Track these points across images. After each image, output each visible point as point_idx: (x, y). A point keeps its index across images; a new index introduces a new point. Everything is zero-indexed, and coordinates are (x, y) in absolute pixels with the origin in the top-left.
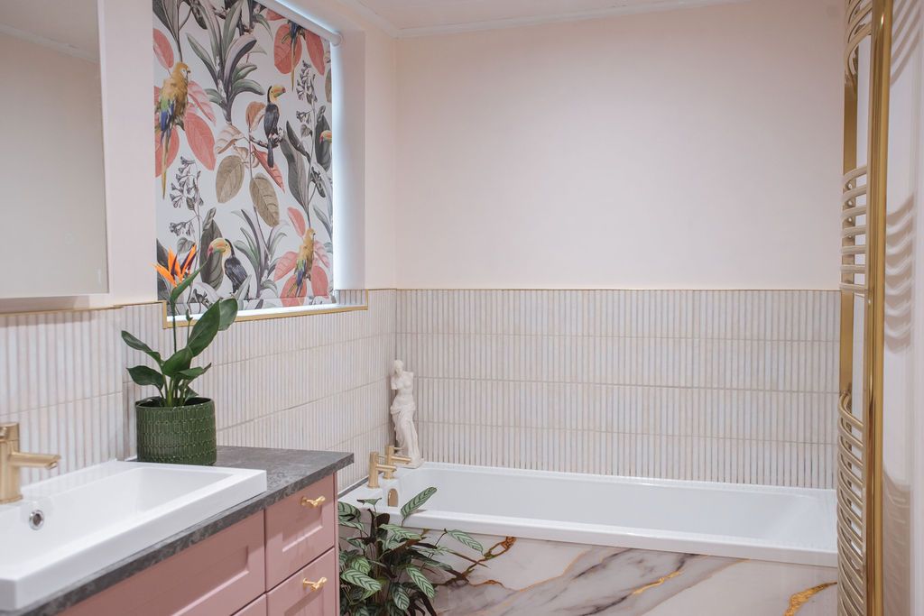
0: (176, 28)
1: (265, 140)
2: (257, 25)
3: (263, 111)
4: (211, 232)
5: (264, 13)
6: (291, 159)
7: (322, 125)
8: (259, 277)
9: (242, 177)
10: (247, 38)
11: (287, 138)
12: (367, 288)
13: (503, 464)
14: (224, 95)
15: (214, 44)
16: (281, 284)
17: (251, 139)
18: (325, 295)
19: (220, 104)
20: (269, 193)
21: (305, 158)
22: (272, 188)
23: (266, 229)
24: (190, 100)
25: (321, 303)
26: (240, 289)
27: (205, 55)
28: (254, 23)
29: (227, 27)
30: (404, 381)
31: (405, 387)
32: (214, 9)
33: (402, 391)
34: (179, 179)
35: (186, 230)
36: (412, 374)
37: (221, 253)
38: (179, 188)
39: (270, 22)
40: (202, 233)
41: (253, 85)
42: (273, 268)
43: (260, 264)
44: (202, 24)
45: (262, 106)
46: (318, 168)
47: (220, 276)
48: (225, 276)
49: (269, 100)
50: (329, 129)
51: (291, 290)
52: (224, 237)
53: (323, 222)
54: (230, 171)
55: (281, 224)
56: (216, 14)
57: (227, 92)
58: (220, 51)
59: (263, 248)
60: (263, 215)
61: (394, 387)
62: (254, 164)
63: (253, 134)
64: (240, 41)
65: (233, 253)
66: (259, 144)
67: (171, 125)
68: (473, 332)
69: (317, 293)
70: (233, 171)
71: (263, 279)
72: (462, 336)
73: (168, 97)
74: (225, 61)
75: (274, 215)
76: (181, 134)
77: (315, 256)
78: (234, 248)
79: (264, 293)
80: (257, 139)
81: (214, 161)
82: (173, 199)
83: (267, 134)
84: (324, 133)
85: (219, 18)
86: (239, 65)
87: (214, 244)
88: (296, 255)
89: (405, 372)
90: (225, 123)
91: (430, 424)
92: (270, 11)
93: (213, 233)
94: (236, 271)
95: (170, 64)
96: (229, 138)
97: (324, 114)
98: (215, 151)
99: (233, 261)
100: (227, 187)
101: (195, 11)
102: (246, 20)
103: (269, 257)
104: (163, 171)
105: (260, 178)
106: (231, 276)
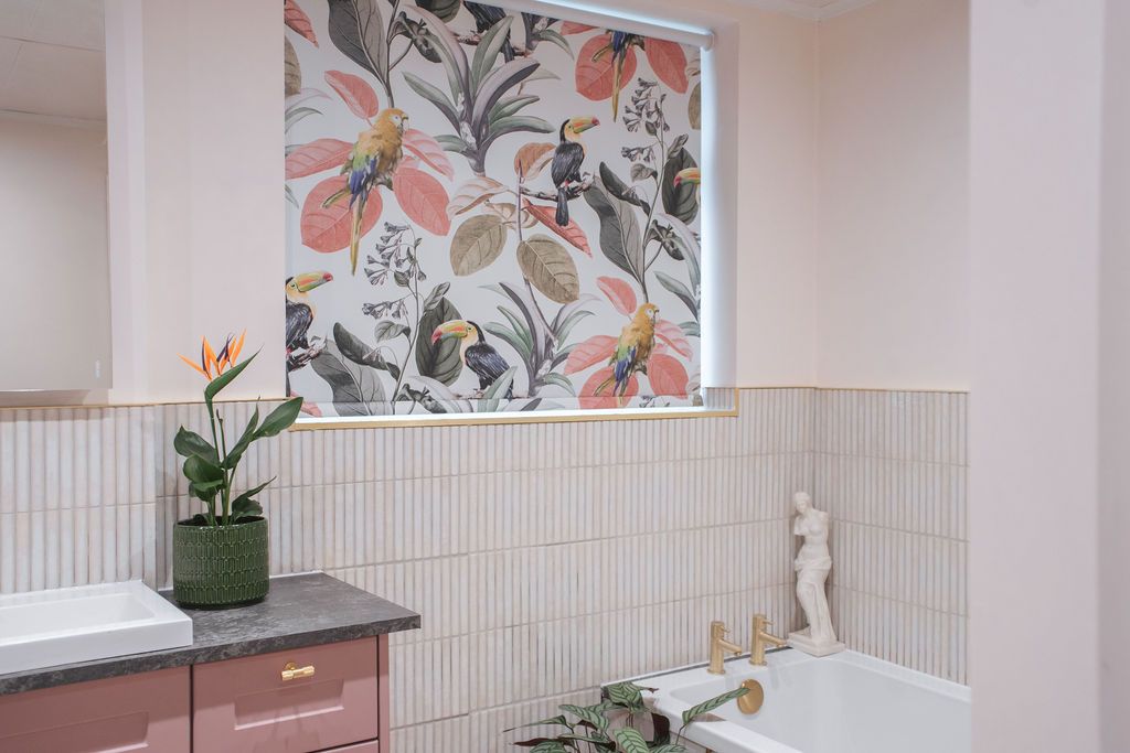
0: (384, 68)
1: (551, 189)
2: (541, 46)
3: (551, 154)
4: (439, 311)
5: (556, 27)
6: (605, 212)
7: (680, 159)
8: (533, 370)
9: (501, 241)
10: (519, 63)
11: (600, 186)
12: (738, 386)
13: (949, 674)
14: (471, 140)
15: (454, 78)
16: (580, 380)
17: (523, 191)
18: (683, 394)
19: (462, 153)
20: (559, 259)
21: (638, 211)
22: (566, 252)
23: (549, 308)
24: (406, 152)
25: (668, 405)
26: (495, 384)
27: (438, 95)
28: (534, 43)
29: (479, 55)
30: (813, 524)
31: (811, 532)
32: (456, 35)
33: (808, 538)
34: (381, 251)
35: (391, 312)
36: (822, 514)
37: (457, 339)
38: (381, 260)
39: (566, 37)
40: (421, 314)
41: (532, 122)
42: (564, 357)
43: (535, 351)
44: (432, 56)
45: (550, 147)
46: (666, 220)
47: (456, 368)
48: (465, 366)
49: (563, 137)
50: (695, 166)
51: (603, 387)
52: (466, 317)
53: (680, 295)
54: (478, 236)
55: (581, 299)
56: (459, 41)
57: (478, 137)
58: (466, 86)
59: (541, 332)
60: (544, 289)
61: (797, 532)
62: (528, 223)
63: (526, 185)
64: (504, 69)
65: (481, 338)
66: (539, 197)
67: (369, 185)
68: (908, 456)
69: (660, 391)
70: (485, 236)
71: (541, 372)
72: (894, 462)
73: (366, 153)
74: (475, 98)
75: (569, 288)
76: (387, 196)
77: (658, 340)
78: (484, 332)
79: (542, 391)
80: (535, 191)
81: (446, 225)
82: (369, 275)
83: (557, 182)
84: (684, 173)
85: (464, 46)
86: (502, 99)
87: (445, 328)
88: (614, 340)
89: (814, 511)
90: (471, 175)
91: (854, 594)
92: (566, 24)
93: (444, 314)
94: (486, 361)
95: (371, 111)
96: (478, 194)
97: (686, 147)
98: (449, 211)
99: (483, 349)
100: (473, 254)
101: (420, 43)
102: (518, 39)
103: (556, 343)
104: (354, 242)
105: (537, 240)
106: (476, 367)
